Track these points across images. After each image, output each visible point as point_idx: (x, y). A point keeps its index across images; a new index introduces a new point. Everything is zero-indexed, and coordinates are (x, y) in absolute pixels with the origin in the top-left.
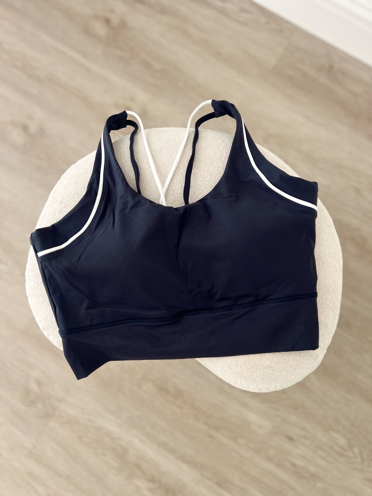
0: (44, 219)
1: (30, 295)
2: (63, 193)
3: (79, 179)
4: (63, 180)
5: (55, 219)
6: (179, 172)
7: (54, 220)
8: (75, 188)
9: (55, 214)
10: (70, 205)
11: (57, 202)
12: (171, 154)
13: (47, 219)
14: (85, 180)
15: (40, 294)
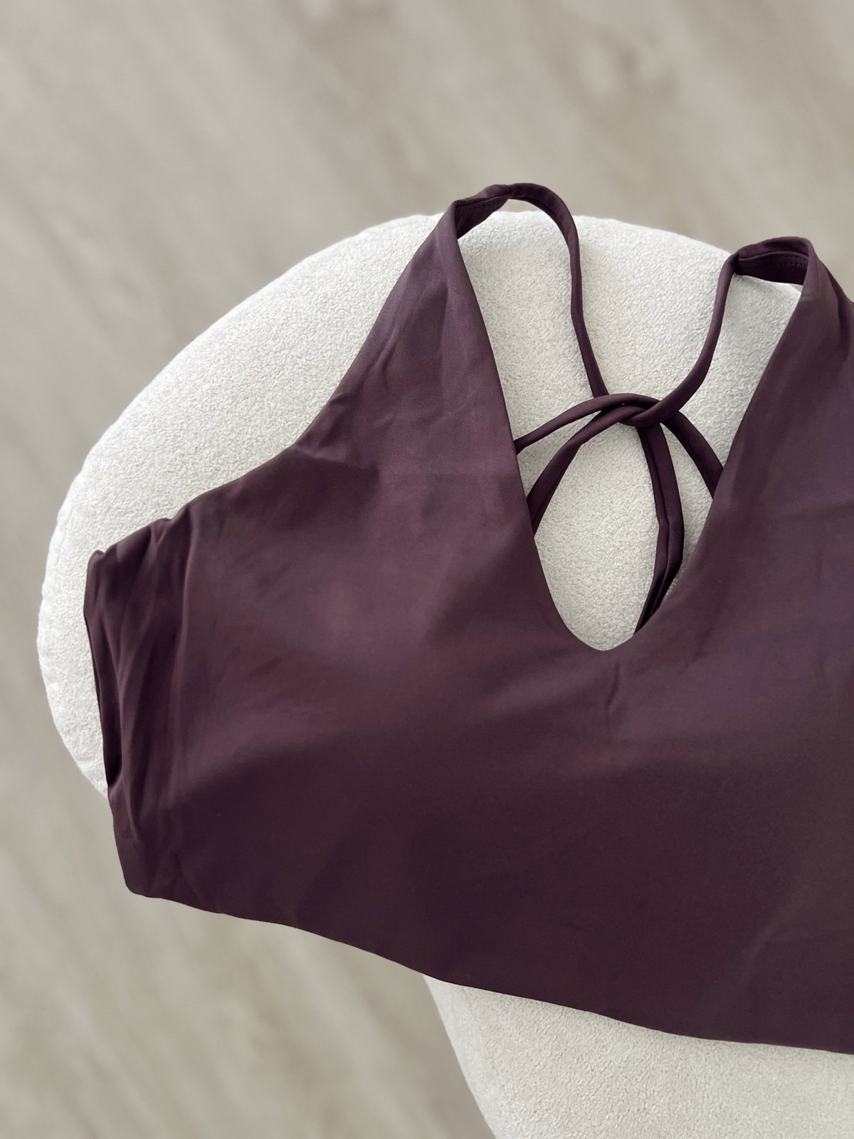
1: (66, 524)
2: (348, 279)
4: (366, 240)
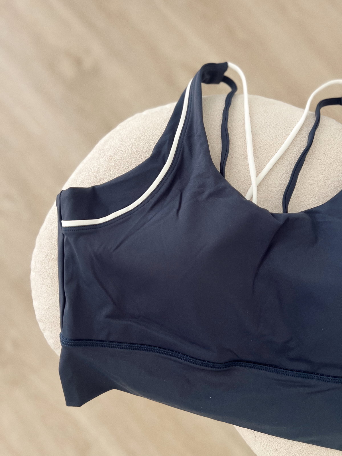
0: (82, 174)
3: (143, 134)
4: (120, 129)
5: (97, 178)
6: (283, 163)
7: (95, 179)
8: (135, 146)
9: (98, 172)
10: (122, 166)
11: (105, 157)
12: (278, 136)
13: (86, 176)
14: (151, 138)
15: (49, 274)
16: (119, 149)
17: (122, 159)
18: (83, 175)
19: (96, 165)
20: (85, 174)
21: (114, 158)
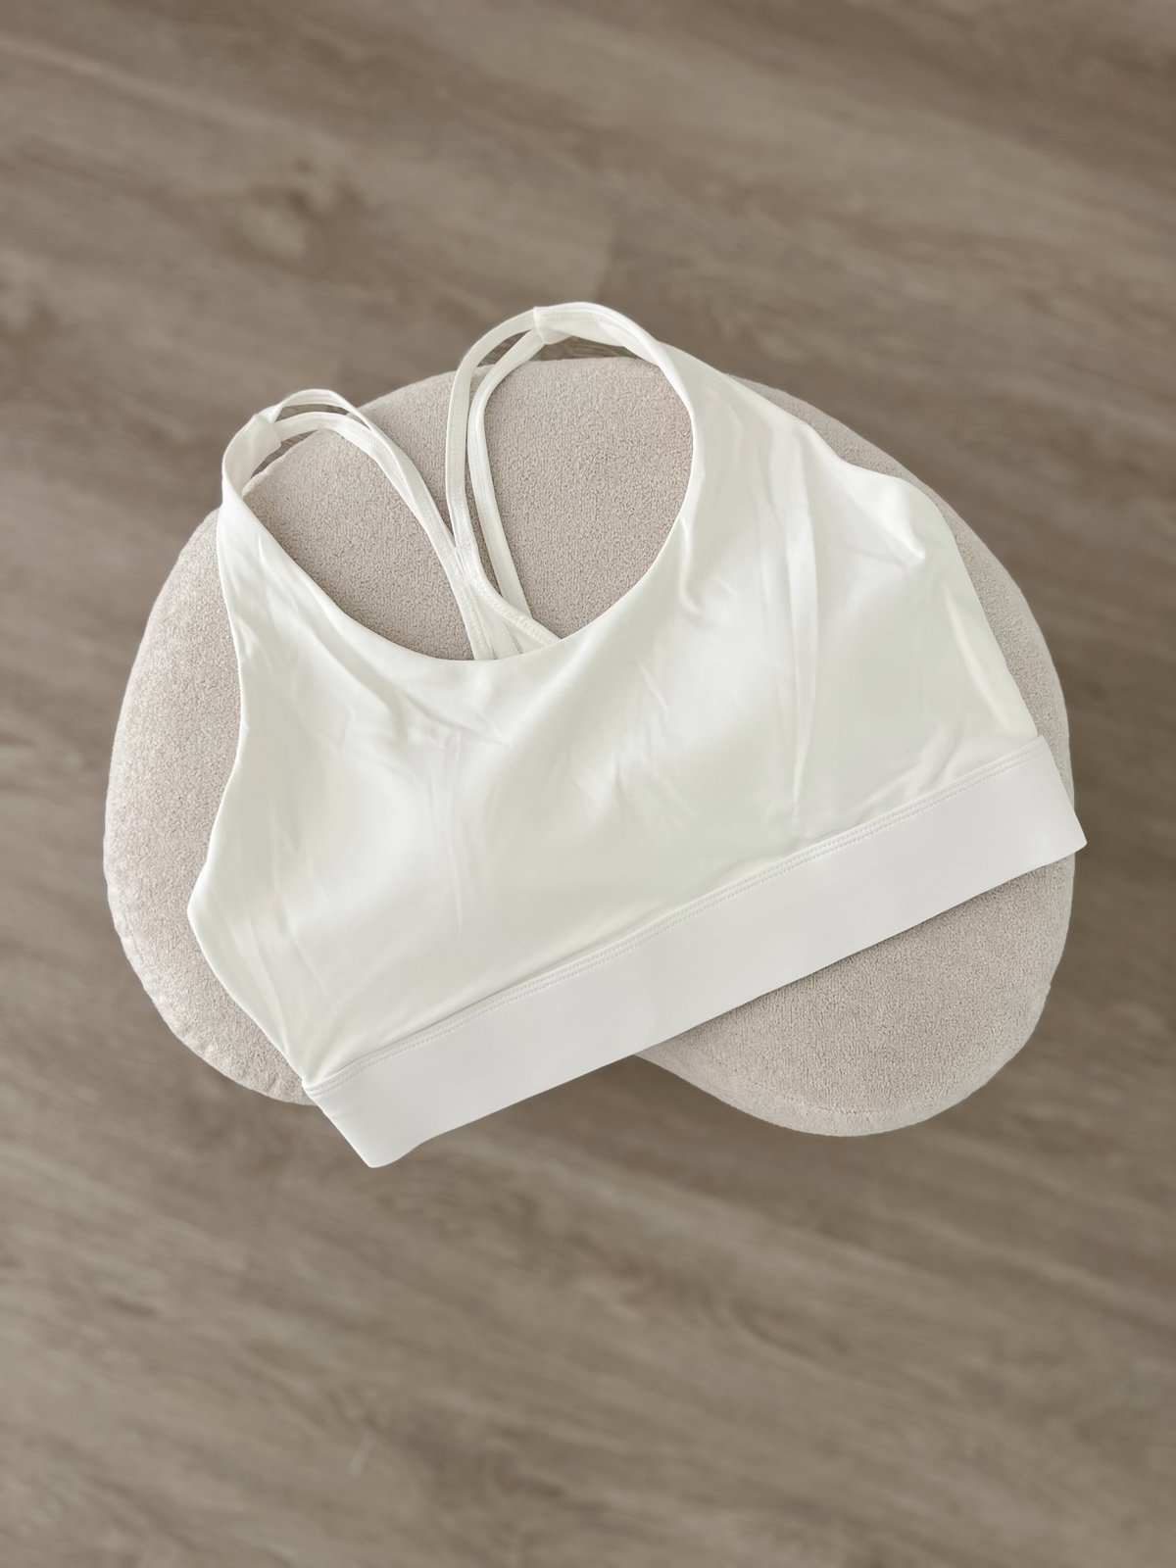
16: (200, 602)
17: (216, 620)
18: (146, 688)
19: (165, 657)
20: (148, 685)
21: (198, 626)
